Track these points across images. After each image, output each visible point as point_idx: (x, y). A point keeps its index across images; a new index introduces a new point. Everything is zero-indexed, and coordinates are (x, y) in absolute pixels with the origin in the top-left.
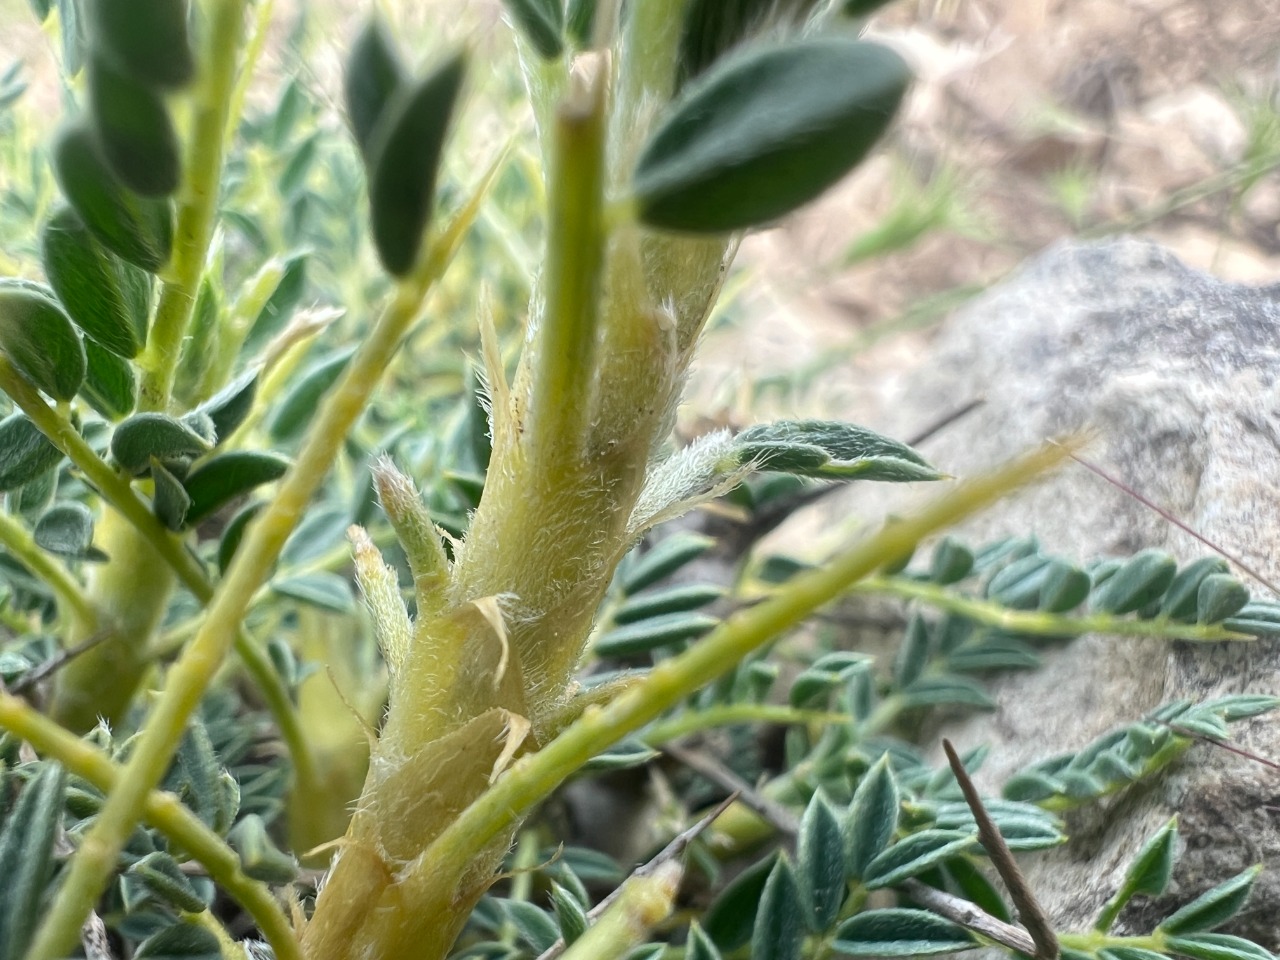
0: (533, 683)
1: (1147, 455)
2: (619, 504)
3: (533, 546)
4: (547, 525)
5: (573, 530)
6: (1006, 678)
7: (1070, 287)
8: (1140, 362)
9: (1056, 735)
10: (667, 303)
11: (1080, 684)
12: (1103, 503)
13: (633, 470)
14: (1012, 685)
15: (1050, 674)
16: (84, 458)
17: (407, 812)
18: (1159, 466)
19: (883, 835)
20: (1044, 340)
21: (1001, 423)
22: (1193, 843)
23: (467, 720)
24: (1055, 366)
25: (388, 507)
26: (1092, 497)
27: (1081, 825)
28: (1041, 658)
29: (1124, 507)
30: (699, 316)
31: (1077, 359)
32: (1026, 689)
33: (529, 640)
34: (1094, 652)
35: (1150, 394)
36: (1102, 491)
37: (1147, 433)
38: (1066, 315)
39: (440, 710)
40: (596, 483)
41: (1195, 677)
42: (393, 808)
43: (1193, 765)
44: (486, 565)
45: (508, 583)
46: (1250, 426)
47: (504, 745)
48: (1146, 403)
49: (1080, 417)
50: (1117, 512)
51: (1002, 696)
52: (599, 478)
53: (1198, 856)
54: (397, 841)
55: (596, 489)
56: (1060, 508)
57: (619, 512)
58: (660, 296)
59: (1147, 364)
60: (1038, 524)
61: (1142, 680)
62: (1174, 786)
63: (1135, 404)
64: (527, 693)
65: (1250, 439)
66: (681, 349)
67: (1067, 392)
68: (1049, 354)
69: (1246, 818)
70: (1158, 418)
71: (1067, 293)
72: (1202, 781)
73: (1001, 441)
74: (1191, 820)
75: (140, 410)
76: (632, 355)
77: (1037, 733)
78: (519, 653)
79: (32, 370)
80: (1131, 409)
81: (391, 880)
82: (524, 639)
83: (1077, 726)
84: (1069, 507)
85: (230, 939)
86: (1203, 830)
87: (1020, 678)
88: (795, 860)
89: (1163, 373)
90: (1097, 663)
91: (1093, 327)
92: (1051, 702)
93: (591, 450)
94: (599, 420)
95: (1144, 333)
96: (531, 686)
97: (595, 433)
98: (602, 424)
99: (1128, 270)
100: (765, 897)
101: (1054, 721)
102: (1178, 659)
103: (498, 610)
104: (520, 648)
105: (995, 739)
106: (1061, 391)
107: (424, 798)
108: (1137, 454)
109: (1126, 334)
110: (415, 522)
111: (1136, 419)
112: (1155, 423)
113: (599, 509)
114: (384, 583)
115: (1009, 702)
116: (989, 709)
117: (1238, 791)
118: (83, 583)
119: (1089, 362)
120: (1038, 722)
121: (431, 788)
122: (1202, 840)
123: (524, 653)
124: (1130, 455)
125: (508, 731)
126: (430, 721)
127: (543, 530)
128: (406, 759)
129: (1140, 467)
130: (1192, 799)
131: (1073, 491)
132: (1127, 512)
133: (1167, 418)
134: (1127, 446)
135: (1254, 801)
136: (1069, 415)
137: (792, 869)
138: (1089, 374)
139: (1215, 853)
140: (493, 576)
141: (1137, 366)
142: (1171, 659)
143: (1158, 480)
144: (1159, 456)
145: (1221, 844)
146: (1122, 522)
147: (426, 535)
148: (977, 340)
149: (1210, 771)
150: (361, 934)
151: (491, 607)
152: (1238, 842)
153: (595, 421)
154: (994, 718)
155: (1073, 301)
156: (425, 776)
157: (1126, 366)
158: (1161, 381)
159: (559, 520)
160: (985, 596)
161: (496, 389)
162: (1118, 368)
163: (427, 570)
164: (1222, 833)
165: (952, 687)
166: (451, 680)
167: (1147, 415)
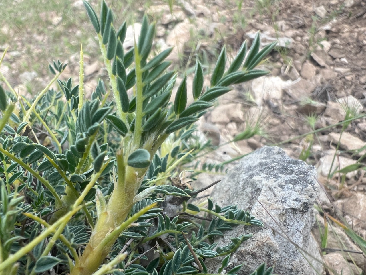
6: (226, 231)
12: (248, 201)
13: (132, 194)
15: (233, 232)
16: (66, 179)
19: (187, 256)
22: (239, 260)
26: (247, 199)
29: (250, 202)
33: (115, 217)
35: (257, 181)
37: (256, 188)
46: (270, 189)
47: (108, 232)
54: (94, 244)
65: (270, 192)
69: (248, 256)
72: (241, 249)
75: (76, 174)
79: (61, 168)
85: (70, 258)
87: (228, 232)
95: (266, 168)
100: (167, 265)
106: (247, 178)
108: (254, 192)
111: (255, 186)
115: (226, 236)
116: (223, 237)
117: (246, 251)
118: (61, 198)
122: (240, 259)
123: (114, 219)
125: (109, 230)
130: (240, 252)
131: (245, 198)
135: (249, 253)
136: (247, 183)
144: (257, 193)
145: (244, 260)
146: (249, 204)
148: (242, 165)
149: (243, 248)
150: (88, 258)
152: (246, 260)
156: (99, 235)
157: (256, 176)
164: (243, 258)
165: (218, 232)
167: (257, 185)
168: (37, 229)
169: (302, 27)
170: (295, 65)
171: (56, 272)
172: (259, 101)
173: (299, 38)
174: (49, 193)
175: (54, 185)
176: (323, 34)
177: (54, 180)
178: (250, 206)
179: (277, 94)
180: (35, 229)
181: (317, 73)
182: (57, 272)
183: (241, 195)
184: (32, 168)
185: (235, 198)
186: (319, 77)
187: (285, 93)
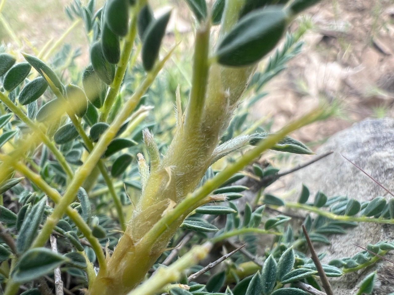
0: (179, 194)
1: (383, 176)
2: (209, 146)
3: (183, 154)
4: (187, 149)
5: (195, 151)
6: (334, 236)
7: (368, 131)
8: (384, 150)
9: (347, 253)
10: (227, 90)
11: (356, 239)
12: (368, 188)
13: (214, 137)
14: (335, 238)
15: (347, 236)
16: (82, 133)
17: (140, 226)
18: (387, 179)
19: (289, 268)
20: (357, 143)
21: (341, 165)
22: (383, 283)
23: (159, 202)
24: (359, 150)
25: (146, 142)
26: (366, 186)
27: (351, 279)
28: (345, 231)
29: (375, 189)
30: (238, 97)
31: (366, 149)
32: (339, 240)
33: (179, 181)
34: (361, 231)
35: (385, 158)
36: (369, 185)
37: (383, 169)
38: (364, 137)
39: (152, 199)
40: (203, 138)
41: (389, 236)
42: (136, 225)
43: (385, 260)
44: (170, 159)
45: (175, 164)
47: (167, 207)
48: (384, 160)
49: (364, 164)
50: (372, 191)
51: (332, 241)
52: (203, 137)
53: (385, 287)
54: (136, 234)
55: (202, 140)
56: (356, 190)
57: (209, 148)
58: (226, 88)
59: (386, 150)
60: (349, 194)
61: (374, 237)
62: (379, 265)
63: (380, 160)
64: (177, 196)
66: (231, 104)
67: (361, 157)
68: (358, 147)
70: (387, 165)
71: (367, 132)
73: (340, 170)
74: (383, 276)
76: (216, 104)
77: (341, 252)
78: (176, 184)
80: (380, 162)
81: (133, 245)
82: (178, 180)
83: (353, 251)
84: (358, 189)
85: (89, 261)
86: (387, 279)
87: (338, 236)
88: (261, 273)
89: (390, 153)
90: (362, 234)
91: (372, 141)
92: (347, 244)
93: (202, 129)
94: (205, 121)
95: (387, 143)
96: (178, 195)
97: (203, 124)
98: (206, 122)
99: (386, 127)
100: (251, 282)
101: (347, 249)
102: (384, 230)
103: (170, 169)
104: (176, 183)
105: (329, 253)
106: (360, 157)
107: (145, 223)
108: (380, 175)
109: (382, 143)
110: (152, 146)
111: (381, 165)
112: (386, 166)
113: (203, 146)
114: (145, 168)
115: (334, 243)
116: (328, 244)
119: (370, 150)
120: (342, 249)
121: (147, 220)
122: (386, 283)
123: (177, 185)
124: (378, 175)
125: (169, 204)
126: (150, 201)
127: (186, 150)
128: (141, 212)
129: (381, 179)
130: (384, 270)
131: (360, 185)
132: (375, 191)
133: (390, 165)
134: (377, 172)
136: (361, 163)
137: (260, 276)
138: (369, 153)
139: (390, 287)
140: (171, 162)
141: (383, 151)
142: (382, 230)
143: (386, 182)
144: (387, 176)
146: (373, 194)
147: (155, 150)
148: (337, 143)
150: (123, 259)
151: (169, 169)
153: (204, 120)
154: (329, 247)
155: (368, 134)
156: (146, 217)
157: (380, 151)
158: (389, 155)
159: (191, 147)
160: (330, 211)
161: (179, 113)
162: (377, 151)
163: (154, 160)
165: (318, 237)
166: (156, 190)
167: (384, 164)
168: (30, 204)
169: (361, 10)
170: (355, 52)
171: (65, 285)
172: (313, 91)
173: (358, 23)
174: (58, 168)
175: (64, 150)
176: (386, 18)
177: (63, 140)
178: (375, 196)
179: (334, 84)
180: (26, 205)
181: (381, 61)
182: (68, 286)
183: (351, 181)
184: (27, 116)
185: (338, 187)
186: (384, 67)
187: (344, 82)
